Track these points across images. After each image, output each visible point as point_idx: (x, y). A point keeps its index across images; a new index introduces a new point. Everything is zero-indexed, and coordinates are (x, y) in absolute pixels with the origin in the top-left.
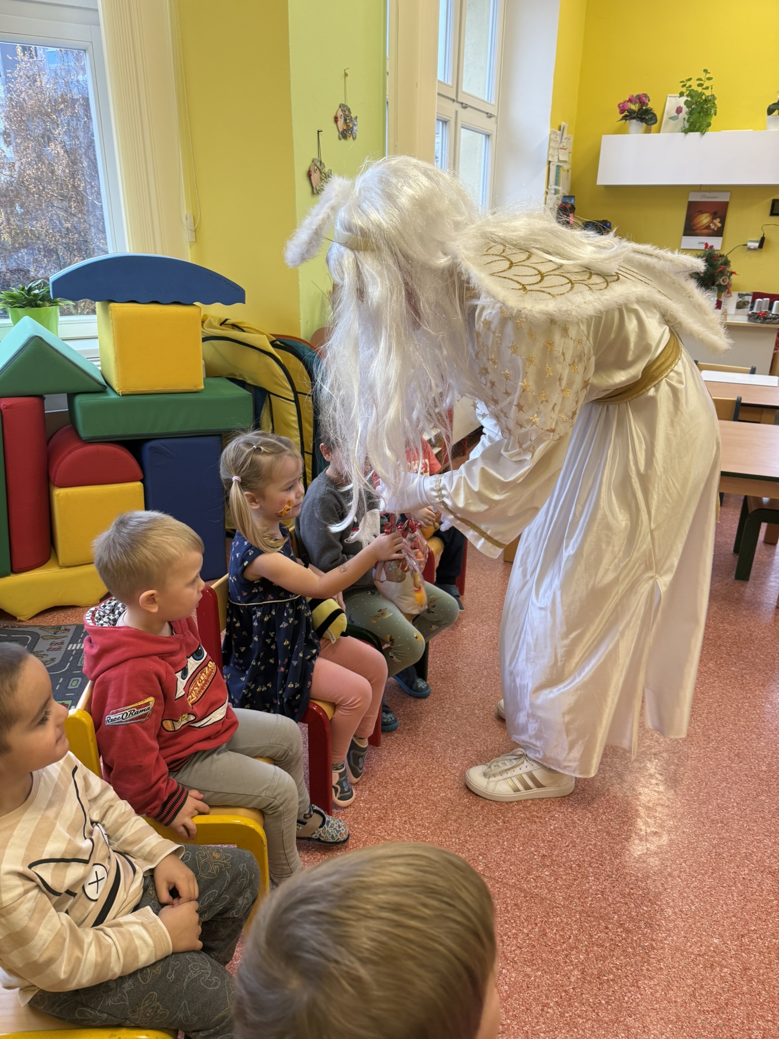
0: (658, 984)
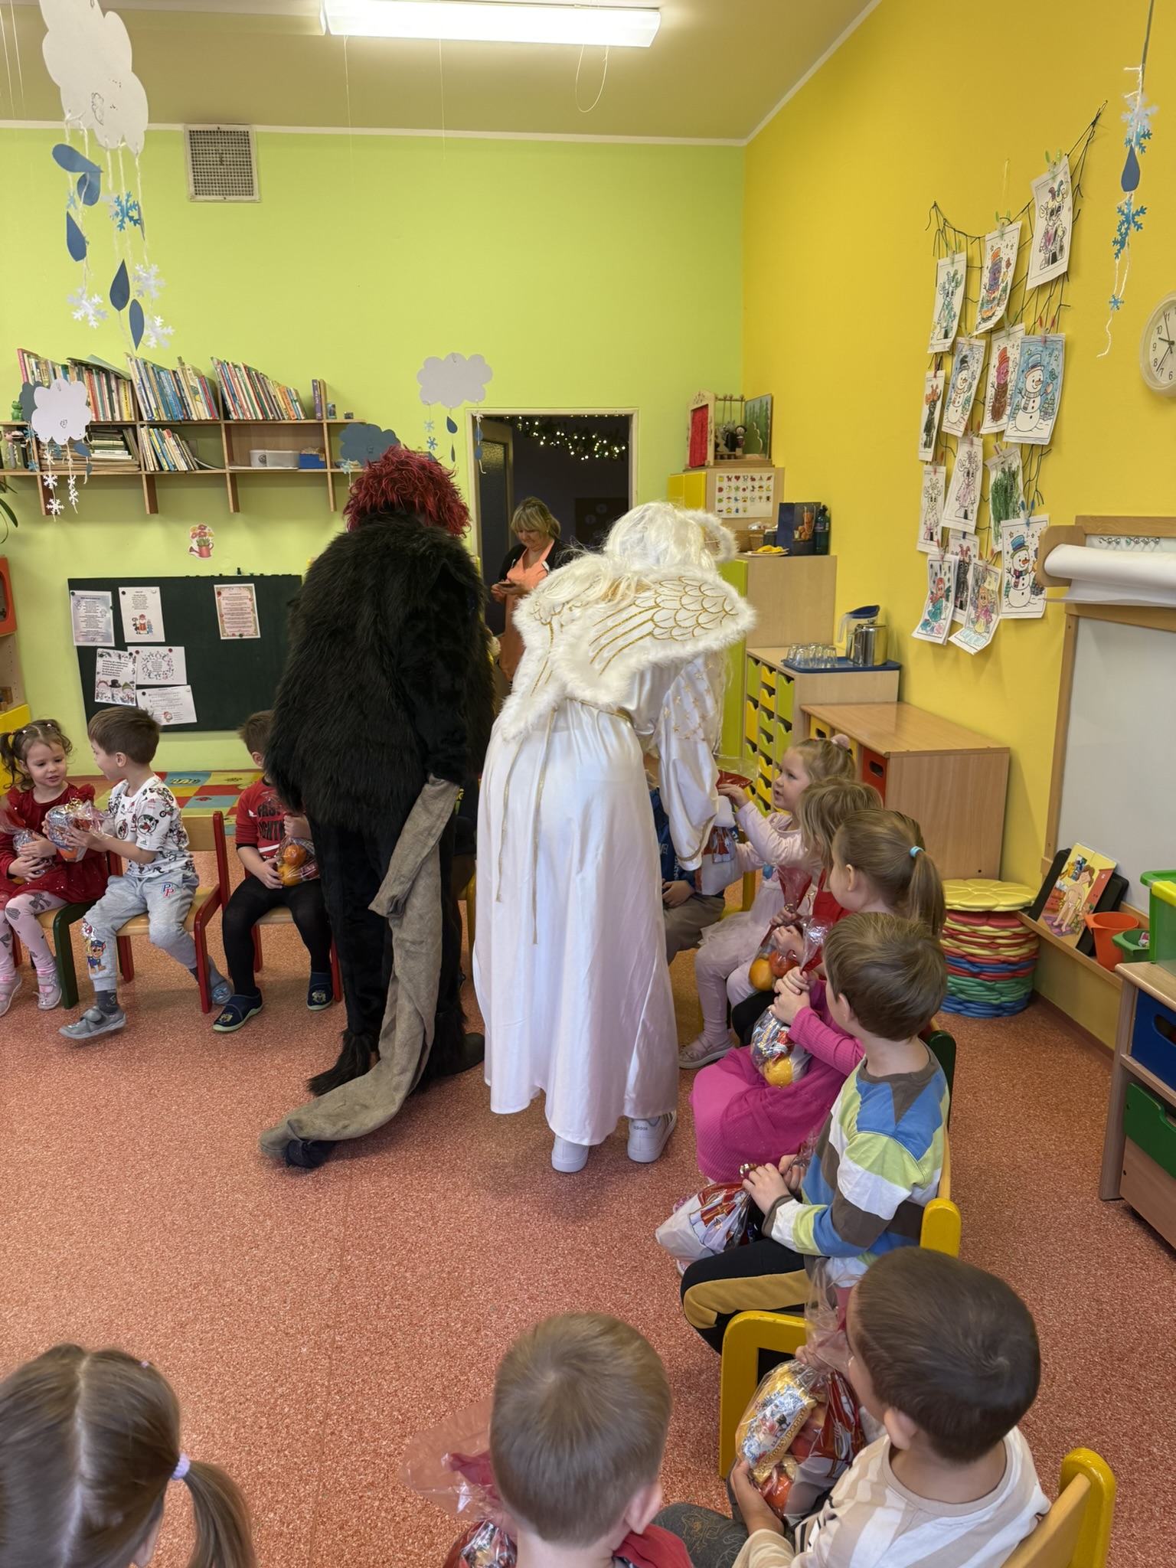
0: (384, 1378)
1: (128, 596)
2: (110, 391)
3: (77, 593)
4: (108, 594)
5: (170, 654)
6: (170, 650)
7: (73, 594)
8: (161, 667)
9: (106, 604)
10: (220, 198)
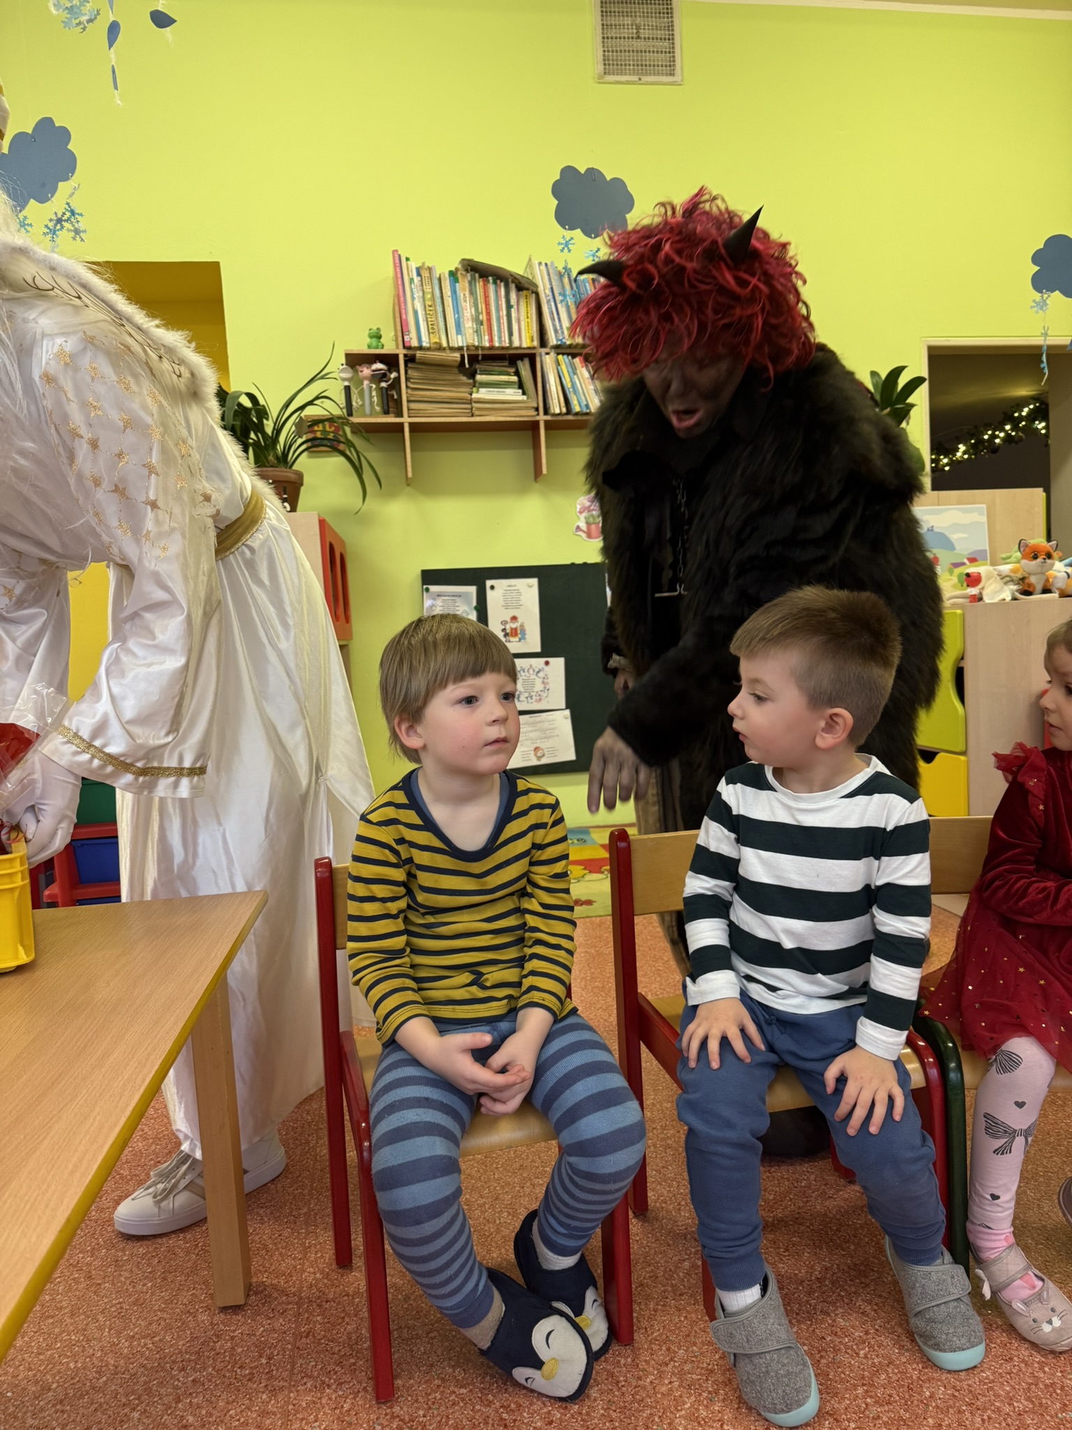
1: (498, 591)
2: (509, 307)
3: (433, 588)
4: (472, 590)
5: (547, 668)
6: (547, 663)
7: (427, 590)
8: (533, 685)
9: (468, 602)
10: (635, 78)
